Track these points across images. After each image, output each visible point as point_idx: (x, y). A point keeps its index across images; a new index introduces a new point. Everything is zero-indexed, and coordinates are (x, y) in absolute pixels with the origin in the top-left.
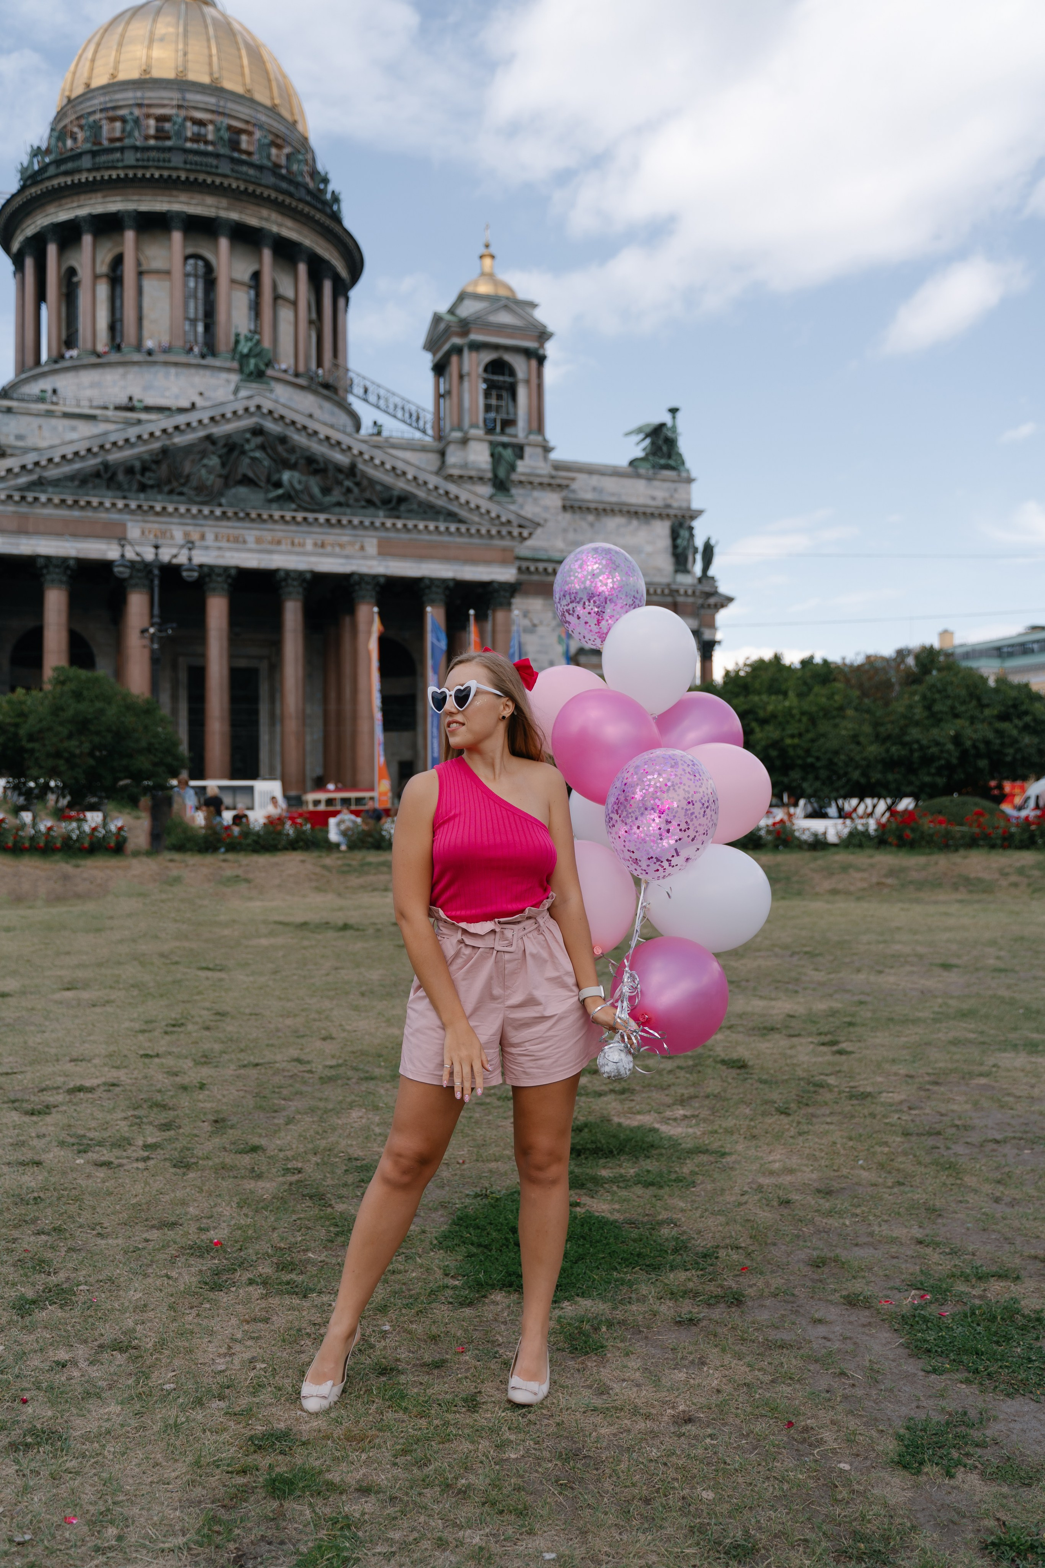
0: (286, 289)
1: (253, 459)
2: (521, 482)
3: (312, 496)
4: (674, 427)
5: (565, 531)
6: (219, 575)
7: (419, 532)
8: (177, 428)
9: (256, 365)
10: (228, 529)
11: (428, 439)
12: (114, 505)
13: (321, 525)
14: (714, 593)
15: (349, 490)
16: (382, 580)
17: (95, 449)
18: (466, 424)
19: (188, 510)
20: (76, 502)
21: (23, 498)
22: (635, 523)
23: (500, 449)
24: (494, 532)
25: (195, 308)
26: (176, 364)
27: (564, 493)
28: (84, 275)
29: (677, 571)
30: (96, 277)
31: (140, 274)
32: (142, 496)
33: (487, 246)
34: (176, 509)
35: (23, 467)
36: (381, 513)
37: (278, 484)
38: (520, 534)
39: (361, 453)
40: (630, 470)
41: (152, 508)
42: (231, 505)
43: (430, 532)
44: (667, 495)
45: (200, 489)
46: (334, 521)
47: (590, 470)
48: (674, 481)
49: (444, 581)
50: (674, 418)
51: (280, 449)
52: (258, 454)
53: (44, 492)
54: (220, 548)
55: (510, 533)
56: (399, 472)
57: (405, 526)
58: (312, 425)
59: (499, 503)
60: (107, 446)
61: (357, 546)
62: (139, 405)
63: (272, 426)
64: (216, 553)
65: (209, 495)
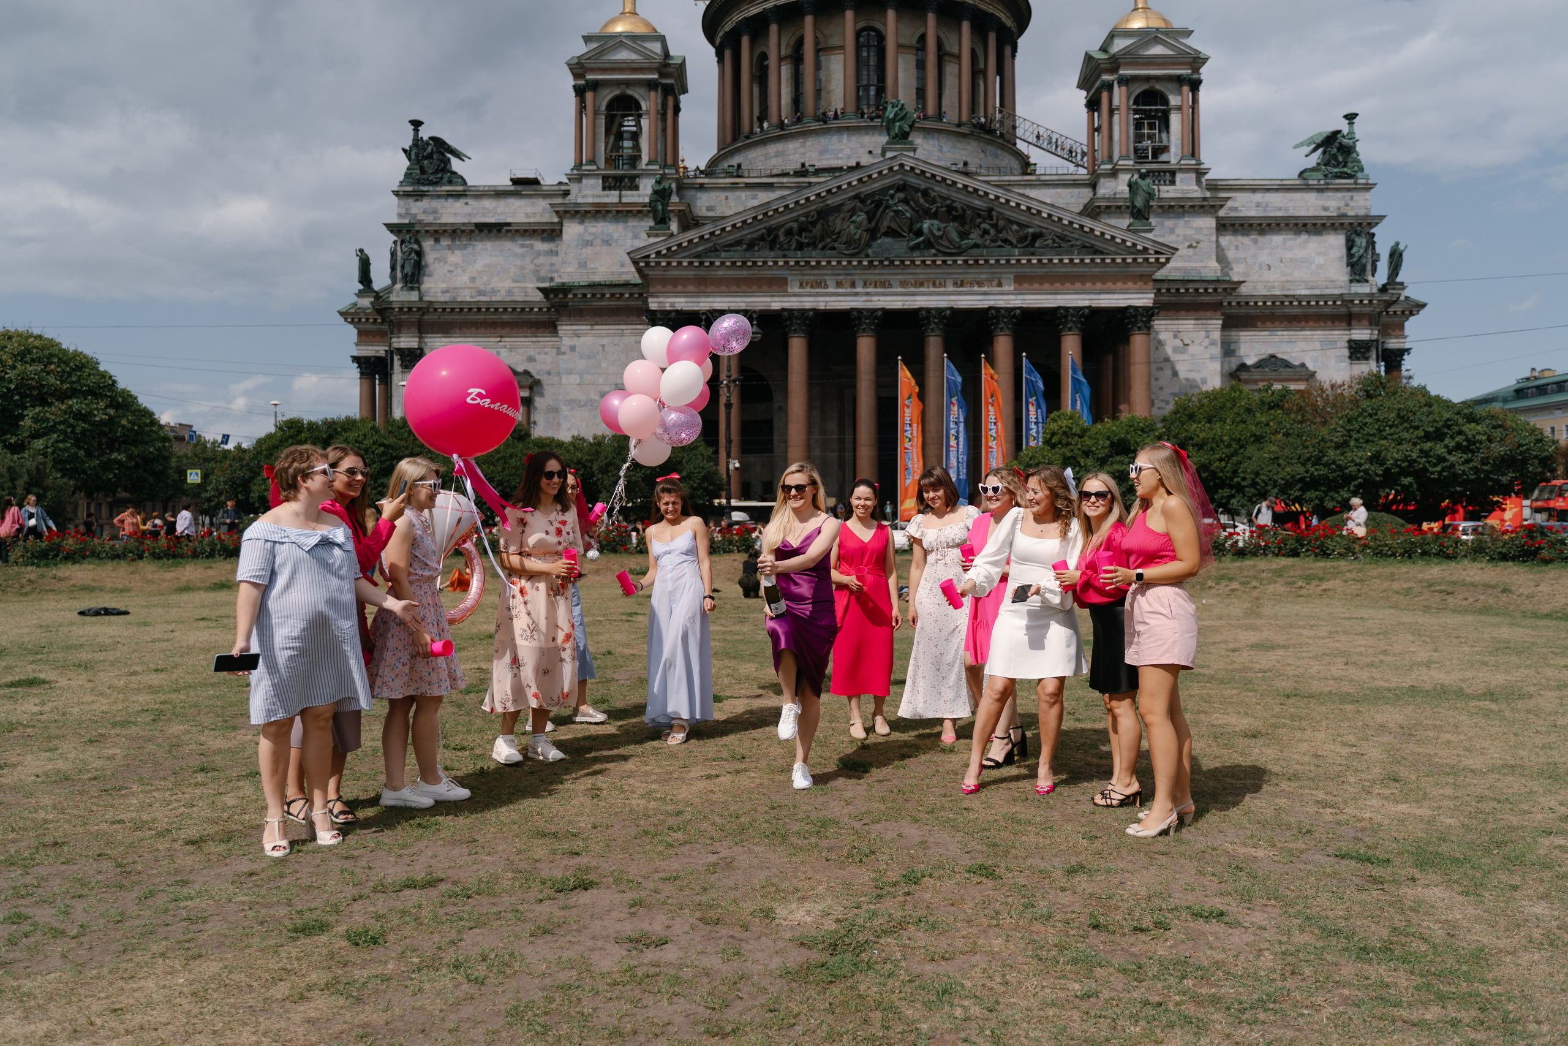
0: (950, 44)
1: (895, 211)
2: (1171, 207)
3: (950, 242)
6: (866, 318)
7: (1054, 265)
8: (829, 191)
9: (901, 128)
10: (873, 275)
11: (1082, 173)
12: (776, 263)
13: (959, 266)
14: (1403, 300)
15: (986, 232)
16: (1018, 312)
17: (760, 217)
18: (1116, 155)
19: (839, 262)
20: (744, 263)
21: (701, 263)
22: (1304, 236)
23: (1137, 180)
24: (1129, 261)
25: (867, 77)
26: (848, 128)
28: (772, 58)
32: (799, 253)
34: (829, 262)
35: (701, 237)
36: (1016, 251)
37: (919, 233)
38: (1157, 260)
39: (998, 197)
40: (1299, 182)
41: (808, 263)
42: (876, 255)
44: (1341, 204)
45: (848, 243)
46: (971, 262)
47: (1253, 188)
48: (1349, 190)
49: (1079, 309)
50: (1351, 124)
51: (922, 201)
52: (901, 207)
53: (718, 257)
54: (868, 294)
55: (1147, 260)
56: (1034, 212)
57: (1040, 261)
58: (951, 177)
60: (770, 213)
61: (995, 283)
62: (811, 169)
63: (913, 180)
64: (864, 298)
65: (857, 248)
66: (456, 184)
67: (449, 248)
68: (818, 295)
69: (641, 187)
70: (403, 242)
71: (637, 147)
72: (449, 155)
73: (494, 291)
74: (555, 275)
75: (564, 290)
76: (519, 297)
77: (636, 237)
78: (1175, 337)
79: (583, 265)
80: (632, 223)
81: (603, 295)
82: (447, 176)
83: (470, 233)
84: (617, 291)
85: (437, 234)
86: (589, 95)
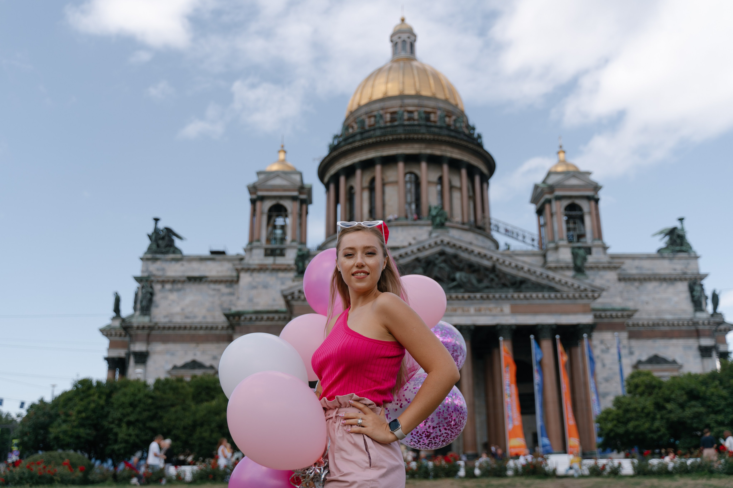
0: (456, 182)
1: (440, 268)
3: (472, 284)
4: (682, 229)
5: (621, 292)
7: (534, 299)
8: (401, 256)
9: (440, 221)
11: (536, 249)
13: (478, 300)
14: (723, 322)
15: (492, 280)
16: (514, 328)
18: (557, 238)
22: (665, 285)
23: (576, 250)
24: (577, 295)
25: (411, 197)
26: (402, 225)
27: (618, 271)
28: (357, 188)
29: (696, 311)
30: (363, 189)
31: (384, 184)
33: (561, 147)
36: (511, 290)
37: (454, 280)
38: (593, 296)
39: (498, 260)
40: (658, 255)
43: (540, 299)
44: (683, 267)
46: (485, 297)
47: (633, 257)
48: (686, 259)
49: (550, 325)
50: (682, 223)
52: (443, 265)
55: (587, 296)
56: (519, 268)
57: (525, 297)
58: (471, 248)
59: (579, 279)
61: (498, 309)
63: (449, 250)
66: (176, 254)
67: (171, 291)
69: (288, 255)
70: (143, 287)
71: (284, 233)
72: (175, 238)
73: (195, 317)
74: (234, 306)
75: (239, 315)
76: (210, 320)
79: (251, 300)
80: (281, 275)
81: (262, 318)
82: (172, 249)
83: (183, 282)
84: (271, 316)
85: (163, 282)
86: (258, 204)
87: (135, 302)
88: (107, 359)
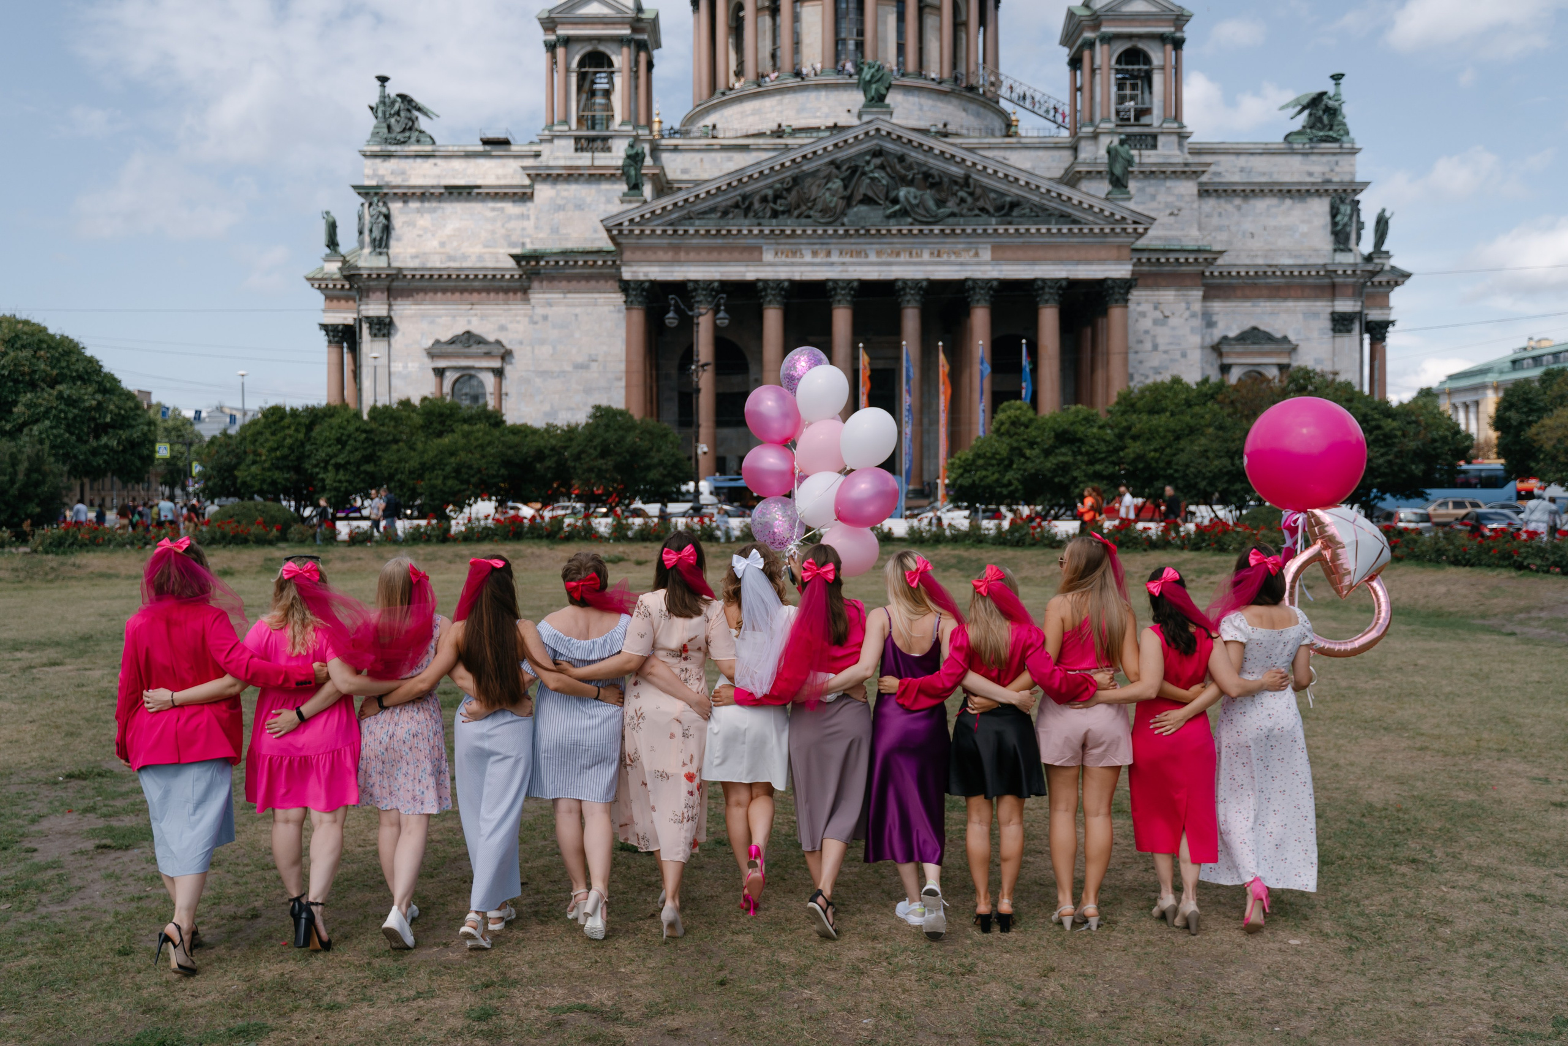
1: (873, 179)
2: (1152, 172)
3: (927, 210)
4: (1337, 97)
6: (843, 289)
7: (1032, 235)
9: (877, 90)
10: (850, 245)
11: (1065, 133)
12: (750, 231)
13: (937, 236)
15: (963, 201)
16: (995, 284)
17: (735, 183)
18: (1098, 117)
19: (815, 231)
20: (718, 231)
21: (675, 231)
22: (1288, 202)
23: (1117, 146)
24: (1107, 230)
28: (749, 9)
29: (1335, 250)
30: (759, 10)
32: (774, 221)
34: (804, 231)
35: (675, 204)
36: (994, 220)
37: (895, 201)
38: (1135, 229)
39: (974, 164)
40: (1285, 146)
41: (783, 231)
42: (852, 223)
43: (1042, 235)
44: (1326, 169)
45: (824, 211)
46: (948, 231)
47: (1237, 152)
48: (1334, 154)
49: (1057, 281)
50: (1337, 84)
51: (898, 167)
52: (877, 174)
53: (692, 225)
54: (843, 264)
55: (1124, 230)
56: (1011, 179)
57: (1017, 230)
58: (928, 142)
60: (745, 180)
61: (972, 253)
62: (788, 130)
63: (889, 146)
64: (840, 268)
65: (832, 216)
66: (425, 144)
67: (418, 211)
68: (793, 264)
69: (614, 149)
70: (370, 205)
71: (609, 107)
72: (416, 113)
73: (465, 257)
74: (527, 241)
75: (536, 257)
76: (489, 263)
77: (609, 201)
78: (1156, 308)
79: (555, 230)
80: (605, 187)
81: (576, 262)
82: (414, 135)
83: (440, 197)
84: (590, 259)
85: (405, 197)
86: (560, 52)
87: (361, 233)
88: (325, 327)
